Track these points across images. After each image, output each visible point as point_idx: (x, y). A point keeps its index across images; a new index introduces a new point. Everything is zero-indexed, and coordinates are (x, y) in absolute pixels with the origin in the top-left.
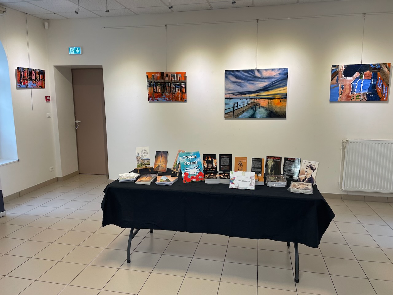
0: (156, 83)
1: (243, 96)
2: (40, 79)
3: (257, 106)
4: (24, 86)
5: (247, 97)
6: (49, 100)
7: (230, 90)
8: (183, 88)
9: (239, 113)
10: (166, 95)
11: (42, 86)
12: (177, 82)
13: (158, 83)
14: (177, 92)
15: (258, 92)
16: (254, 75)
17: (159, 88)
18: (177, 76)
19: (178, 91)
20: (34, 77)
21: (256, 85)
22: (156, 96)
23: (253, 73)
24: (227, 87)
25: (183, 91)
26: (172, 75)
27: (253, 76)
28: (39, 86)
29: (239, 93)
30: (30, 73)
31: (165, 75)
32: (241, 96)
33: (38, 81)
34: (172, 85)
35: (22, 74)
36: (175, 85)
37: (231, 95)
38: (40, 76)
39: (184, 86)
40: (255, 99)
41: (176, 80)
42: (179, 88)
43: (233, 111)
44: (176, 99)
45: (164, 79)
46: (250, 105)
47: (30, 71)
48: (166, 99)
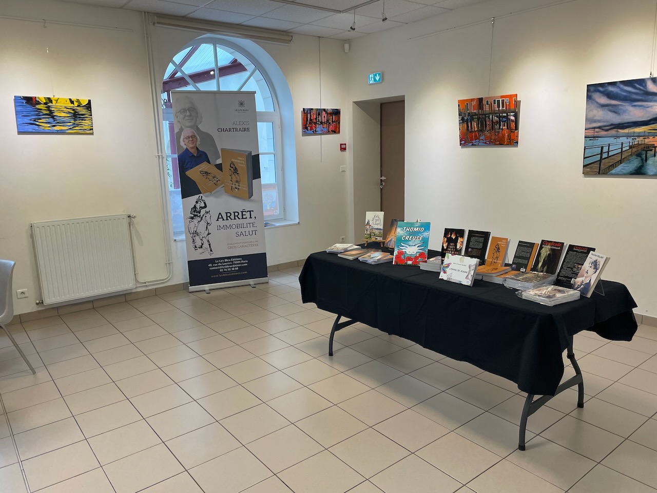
0: (472, 116)
1: (621, 131)
2: (332, 121)
3: (648, 152)
4: (311, 132)
5: (628, 133)
6: (345, 149)
7: (595, 121)
8: (512, 121)
9: (611, 164)
10: (485, 135)
11: (336, 131)
12: (503, 112)
13: (474, 117)
14: (502, 129)
15: (652, 122)
16: (646, 89)
17: (475, 124)
18: (503, 101)
19: (504, 128)
20: (324, 120)
21: (649, 109)
22: (470, 138)
23: (642, 86)
24: (591, 115)
25: (512, 126)
26: (495, 100)
27: (642, 92)
28: (332, 131)
29: (612, 127)
30: (319, 114)
31: (484, 102)
32: (617, 131)
33: (330, 123)
34: (495, 118)
35: (309, 116)
36: (499, 117)
37: (597, 130)
38: (334, 117)
39: (513, 118)
40: (645, 136)
41: (501, 108)
42: (505, 122)
43: (600, 161)
44: (499, 142)
45: (483, 109)
46: (634, 150)
47: (319, 112)
48: (485, 141)
